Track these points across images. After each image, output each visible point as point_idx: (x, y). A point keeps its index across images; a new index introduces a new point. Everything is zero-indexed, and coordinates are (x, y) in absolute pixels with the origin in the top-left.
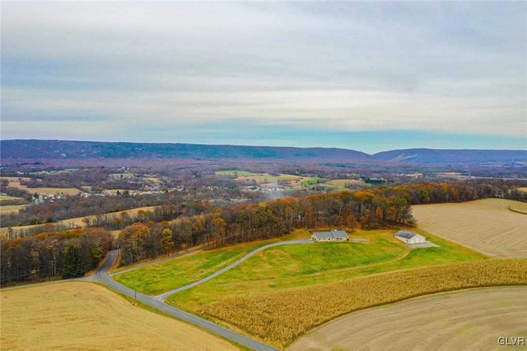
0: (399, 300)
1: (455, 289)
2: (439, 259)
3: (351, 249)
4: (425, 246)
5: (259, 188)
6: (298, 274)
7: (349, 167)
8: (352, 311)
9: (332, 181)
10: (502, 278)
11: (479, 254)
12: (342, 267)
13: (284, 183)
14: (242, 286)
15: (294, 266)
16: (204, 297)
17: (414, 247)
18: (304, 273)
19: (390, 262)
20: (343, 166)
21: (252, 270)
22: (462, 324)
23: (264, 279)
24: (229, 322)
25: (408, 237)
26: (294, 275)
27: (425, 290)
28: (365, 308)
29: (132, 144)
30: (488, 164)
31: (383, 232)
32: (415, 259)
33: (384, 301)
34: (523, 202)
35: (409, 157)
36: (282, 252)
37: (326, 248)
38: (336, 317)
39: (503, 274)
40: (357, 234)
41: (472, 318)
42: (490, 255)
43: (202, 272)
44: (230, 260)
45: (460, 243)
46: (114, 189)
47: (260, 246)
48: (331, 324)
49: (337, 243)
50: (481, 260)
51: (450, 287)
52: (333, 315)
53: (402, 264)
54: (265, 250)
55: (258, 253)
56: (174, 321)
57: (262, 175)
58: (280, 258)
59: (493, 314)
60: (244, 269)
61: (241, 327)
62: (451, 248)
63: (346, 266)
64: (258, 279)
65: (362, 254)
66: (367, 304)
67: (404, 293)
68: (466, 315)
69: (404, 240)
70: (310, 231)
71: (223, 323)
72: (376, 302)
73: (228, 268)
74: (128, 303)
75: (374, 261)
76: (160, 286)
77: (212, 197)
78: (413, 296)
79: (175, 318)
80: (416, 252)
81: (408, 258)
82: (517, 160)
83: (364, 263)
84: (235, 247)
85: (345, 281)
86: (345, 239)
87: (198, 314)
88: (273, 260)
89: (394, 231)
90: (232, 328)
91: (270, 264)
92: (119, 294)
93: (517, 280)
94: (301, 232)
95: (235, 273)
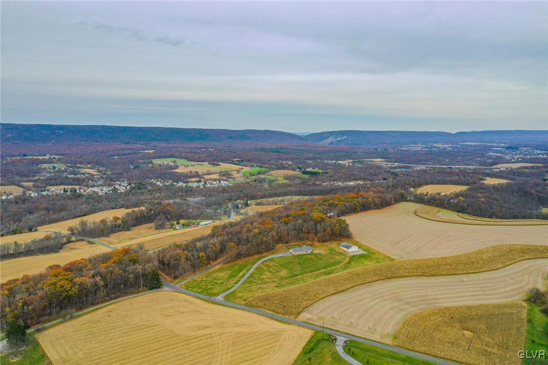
0: (346, 290)
1: (375, 281)
2: (367, 262)
3: (315, 259)
4: (358, 253)
5: (203, 180)
6: (288, 278)
7: (284, 153)
8: (323, 298)
9: (272, 172)
10: (400, 273)
11: (389, 257)
12: (312, 271)
13: (226, 175)
14: (260, 288)
15: (284, 273)
16: (244, 296)
17: (351, 254)
18: (291, 277)
19: (338, 266)
20: (278, 152)
21: (261, 277)
22: (377, 301)
23: (270, 282)
24: (264, 308)
25: (348, 247)
26: (286, 279)
27: (359, 283)
28: (329, 296)
29: (52, 126)
30: (410, 147)
31: (332, 244)
32: (353, 263)
33: (338, 291)
34: (426, 205)
35: (339, 139)
36: (274, 263)
37: (300, 259)
38: (316, 302)
39: (401, 271)
40: (316, 247)
41: (382, 297)
42: (396, 257)
43: (233, 280)
44: (244, 271)
45: (379, 250)
46: (56, 185)
47: (259, 259)
48: (314, 305)
49: (306, 255)
50: (390, 262)
51: (372, 280)
52: (314, 301)
53: (345, 267)
54: (263, 262)
55: (260, 264)
56: (236, 310)
57: (202, 165)
58: (275, 268)
59: (393, 294)
60: (256, 276)
61: (271, 311)
62: (373, 254)
63: (314, 271)
64: (267, 283)
65: (322, 262)
66: (330, 294)
67: (348, 285)
68: (380, 296)
69: (345, 249)
70: (286, 246)
71: (261, 309)
72: (334, 292)
73: (246, 276)
74: (205, 302)
75: (330, 266)
76: (215, 291)
77: (170, 198)
78: (353, 287)
79: (236, 308)
80: (354, 258)
81: (349, 263)
82: (435, 142)
83: (324, 268)
84: (243, 260)
85: (316, 281)
86: (310, 252)
87: (246, 305)
88: (271, 270)
89: (339, 242)
90: (267, 311)
91: (270, 272)
92: (195, 297)
93: (407, 274)
94: (280, 247)
95: (252, 279)
